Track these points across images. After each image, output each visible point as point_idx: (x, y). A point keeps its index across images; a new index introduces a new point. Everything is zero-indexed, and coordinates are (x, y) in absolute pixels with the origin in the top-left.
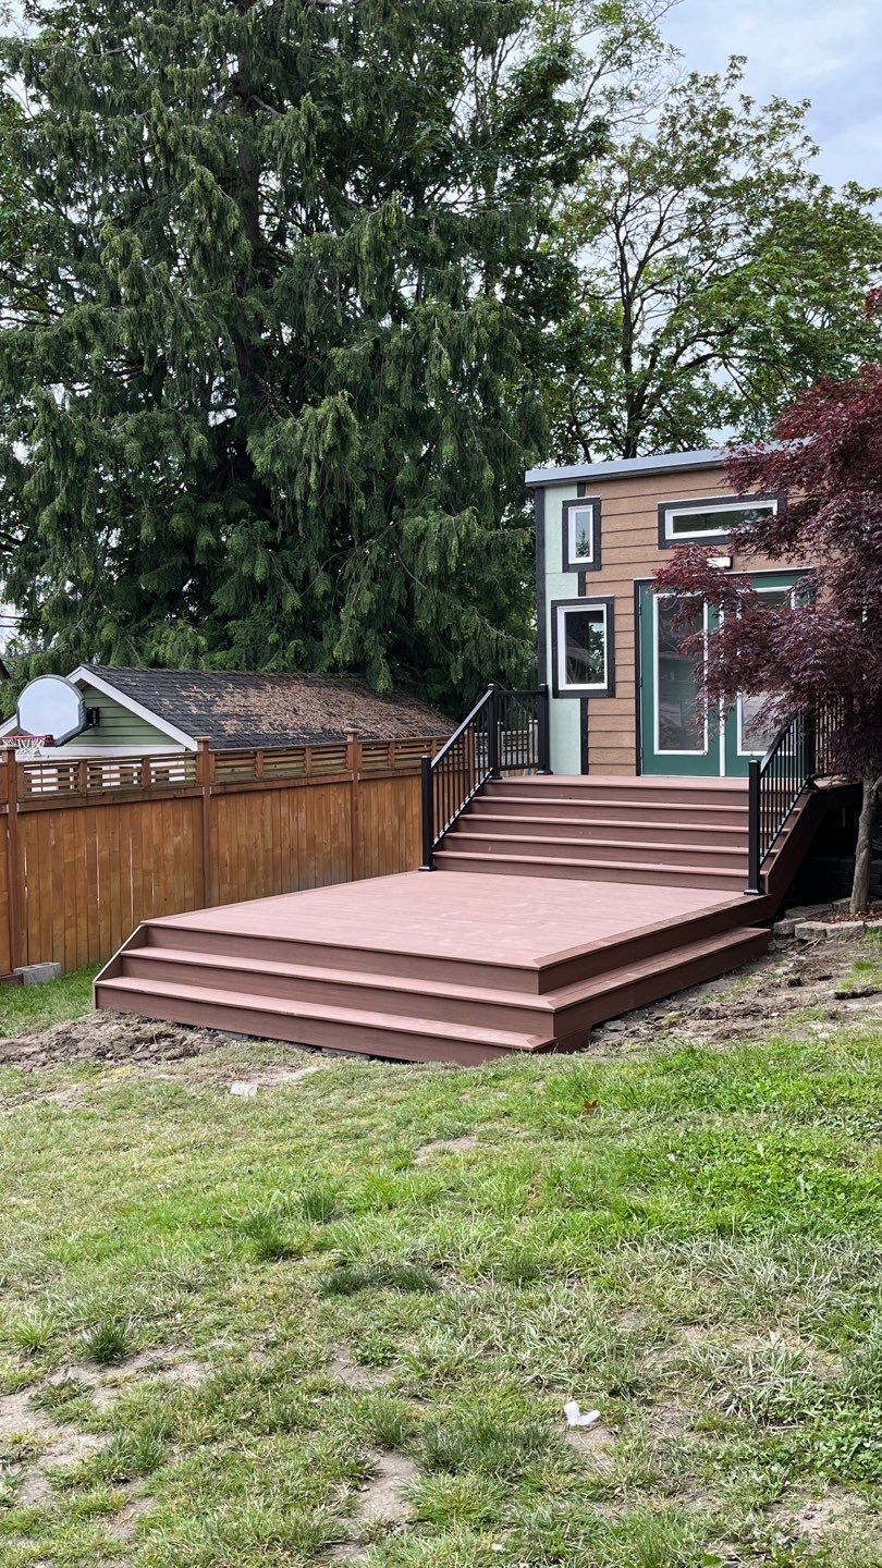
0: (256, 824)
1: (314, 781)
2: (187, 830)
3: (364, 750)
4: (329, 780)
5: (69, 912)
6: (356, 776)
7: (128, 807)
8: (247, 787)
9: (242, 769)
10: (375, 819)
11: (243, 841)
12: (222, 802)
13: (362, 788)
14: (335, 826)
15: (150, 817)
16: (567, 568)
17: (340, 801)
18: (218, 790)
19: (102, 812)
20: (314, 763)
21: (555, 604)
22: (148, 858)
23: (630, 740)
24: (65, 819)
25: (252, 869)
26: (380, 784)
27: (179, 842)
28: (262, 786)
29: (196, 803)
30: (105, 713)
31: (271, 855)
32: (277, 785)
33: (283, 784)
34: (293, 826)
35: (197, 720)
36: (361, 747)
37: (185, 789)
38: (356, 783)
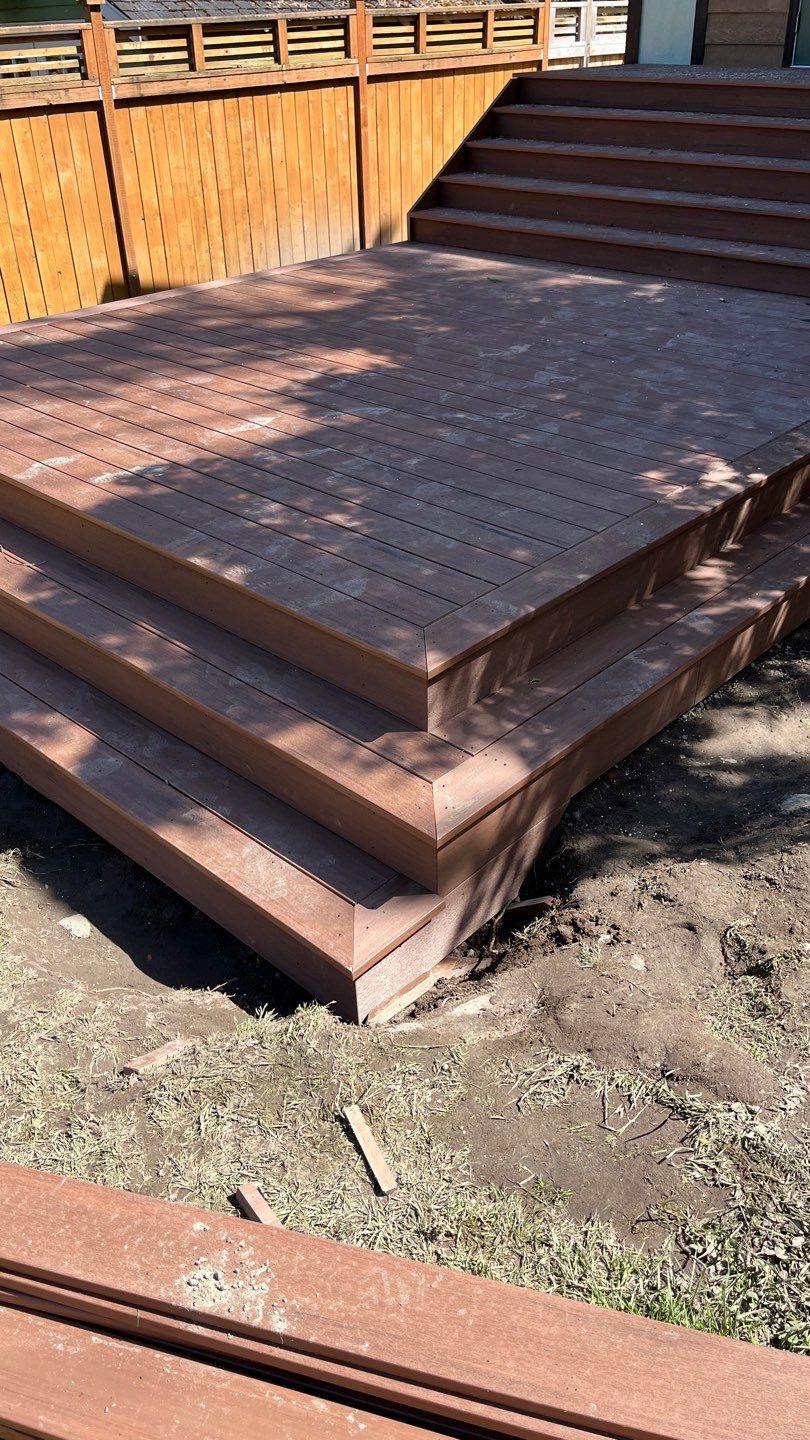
0: (204, 149)
1: (293, 78)
2: (81, 160)
3: (374, 25)
4: (318, 75)
6: (363, 70)
8: (178, 87)
9: (168, 56)
10: (395, 139)
11: (183, 177)
12: (138, 114)
13: (369, 91)
14: (333, 151)
15: (8, 137)
17: (337, 111)
18: (128, 92)
20: (292, 47)
25: (199, 221)
26: (404, 83)
27: (70, 180)
28: (205, 85)
29: (92, 116)
31: (228, 198)
32: (230, 84)
33: (241, 82)
34: (264, 154)
36: (370, 22)
37: (66, 90)
38: (363, 82)
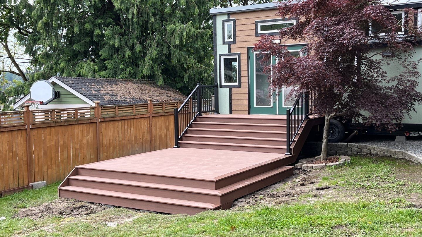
0: (116, 132)
1: (136, 117)
2: (91, 134)
3: (154, 106)
4: (142, 116)
5: (49, 163)
6: (151, 115)
7: (70, 126)
8: (113, 119)
9: (111, 113)
10: (158, 130)
11: (112, 138)
12: (104, 124)
13: (154, 119)
14: (144, 132)
15: (78, 129)
16: (224, 43)
17: (146, 124)
18: (102, 120)
19: (61, 128)
20: (136, 111)
21: (220, 55)
22: (77, 144)
23: (246, 102)
24: (47, 130)
25: (114, 148)
26: (160, 118)
27: (88, 139)
28: (118, 119)
29: (94, 125)
30: (61, 93)
31: (121, 142)
32: (123, 118)
33: (126, 118)
34: (129, 133)
35: (95, 96)
36: (153, 105)
37: (90, 120)
38: (151, 118)
